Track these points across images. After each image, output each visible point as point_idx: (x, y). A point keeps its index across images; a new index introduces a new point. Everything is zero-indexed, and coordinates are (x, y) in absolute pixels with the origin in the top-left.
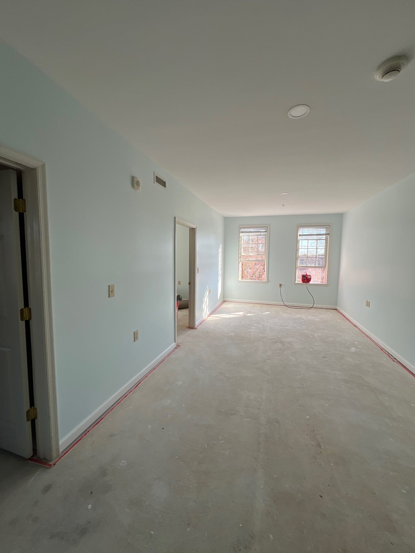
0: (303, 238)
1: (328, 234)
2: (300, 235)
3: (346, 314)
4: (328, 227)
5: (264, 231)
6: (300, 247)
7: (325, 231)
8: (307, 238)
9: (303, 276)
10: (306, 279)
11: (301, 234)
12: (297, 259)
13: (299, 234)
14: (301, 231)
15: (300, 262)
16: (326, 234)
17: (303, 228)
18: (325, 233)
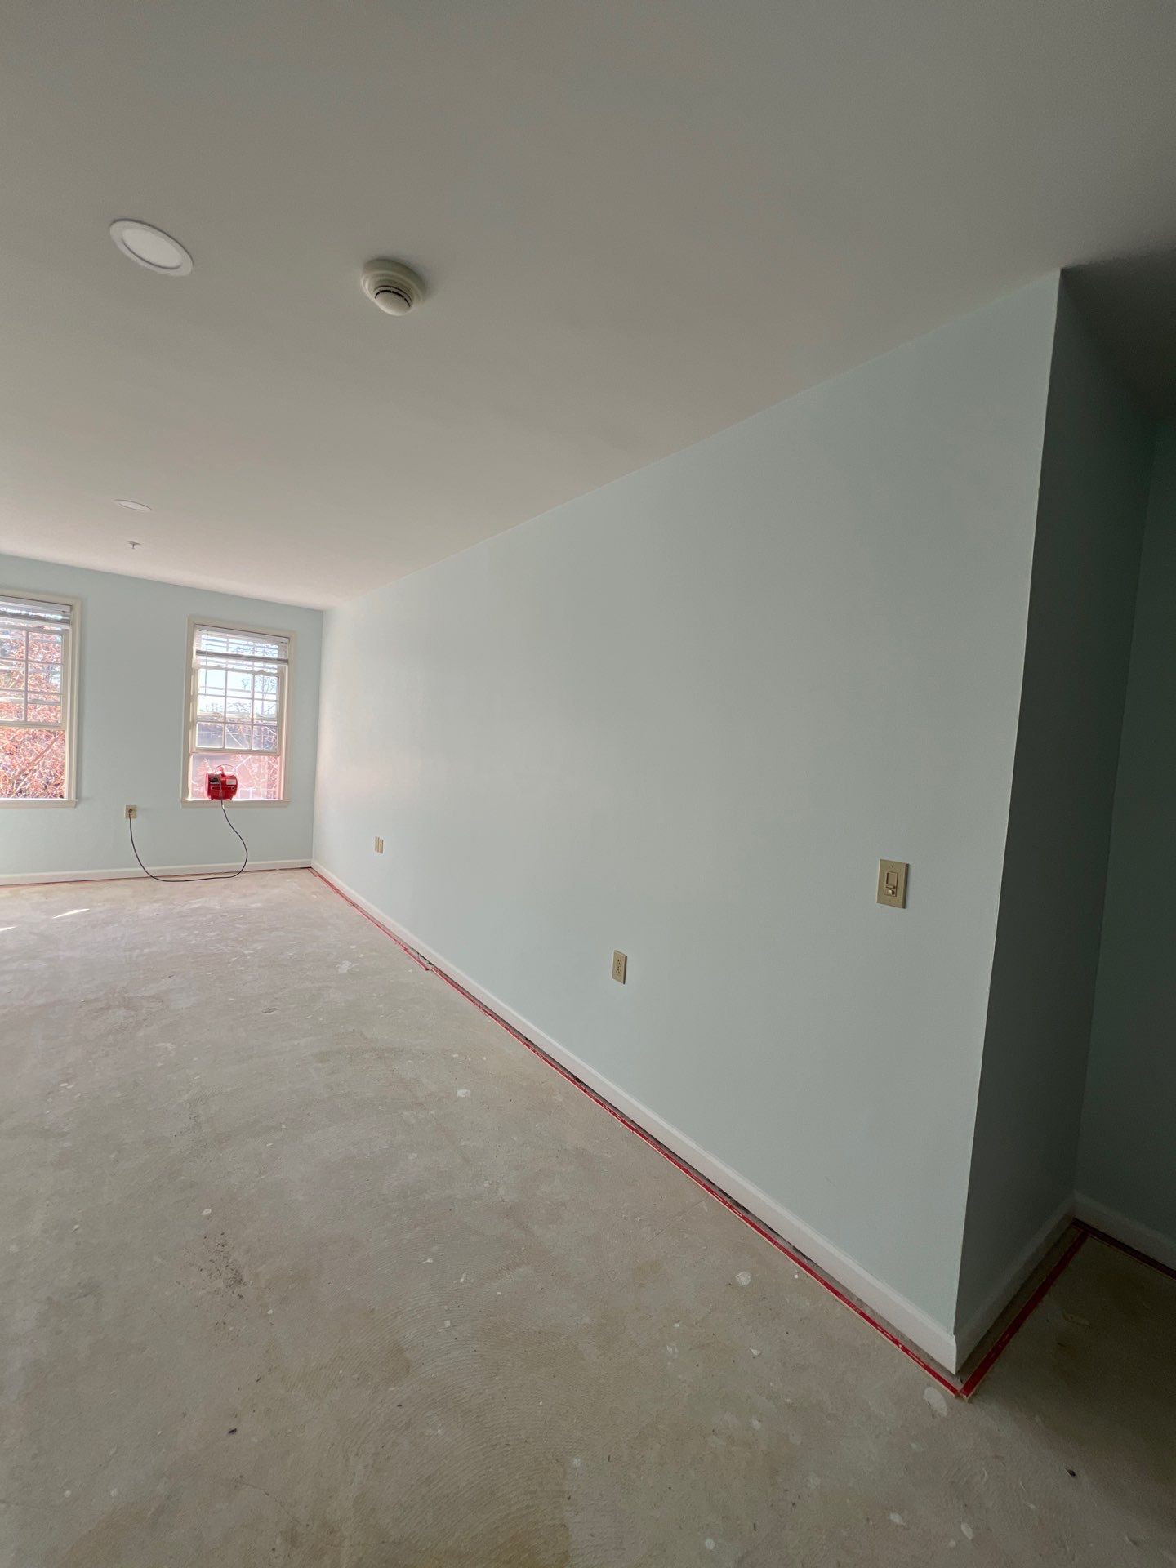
0: (209, 664)
1: (286, 661)
2: (199, 652)
3: (332, 875)
4: (286, 640)
5: (60, 617)
6: (201, 691)
7: (276, 652)
8: (224, 666)
9: (212, 780)
10: (221, 788)
11: (203, 648)
12: (189, 725)
13: (195, 649)
14: (204, 641)
15: (200, 736)
16: (279, 660)
17: (209, 633)
18: (276, 656)
